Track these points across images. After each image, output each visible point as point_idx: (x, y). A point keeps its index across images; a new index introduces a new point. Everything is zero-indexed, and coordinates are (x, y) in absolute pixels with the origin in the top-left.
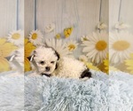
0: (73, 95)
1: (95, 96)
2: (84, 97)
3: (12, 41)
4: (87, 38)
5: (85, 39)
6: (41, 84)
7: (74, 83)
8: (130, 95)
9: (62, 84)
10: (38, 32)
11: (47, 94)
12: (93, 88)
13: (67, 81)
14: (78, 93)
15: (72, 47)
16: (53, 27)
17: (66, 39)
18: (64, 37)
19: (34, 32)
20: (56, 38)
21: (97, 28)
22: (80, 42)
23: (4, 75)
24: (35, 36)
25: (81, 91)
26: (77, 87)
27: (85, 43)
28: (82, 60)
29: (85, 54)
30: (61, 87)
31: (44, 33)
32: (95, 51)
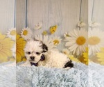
0: (58, 82)
1: (75, 83)
2: (67, 84)
3: (10, 36)
4: (69, 34)
5: (68, 36)
6: (31, 73)
7: (58, 72)
8: (100, 82)
9: (48, 73)
10: (28, 29)
11: (35, 81)
12: (75, 76)
13: (53, 70)
14: (61, 80)
15: (56, 42)
16: (41, 25)
17: (52, 35)
18: (50, 34)
19: (24, 29)
20: (43, 34)
21: (77, 26)
22: (63, 38)
23: (3, 65)
24: (25, 33)
25: (64, 78)
26: (61, 75)
27: (68, 38)
28: (65, 53)
29: (67, 47)
30: (47, 75)
31: (33, 30)
32: (76, 46)
